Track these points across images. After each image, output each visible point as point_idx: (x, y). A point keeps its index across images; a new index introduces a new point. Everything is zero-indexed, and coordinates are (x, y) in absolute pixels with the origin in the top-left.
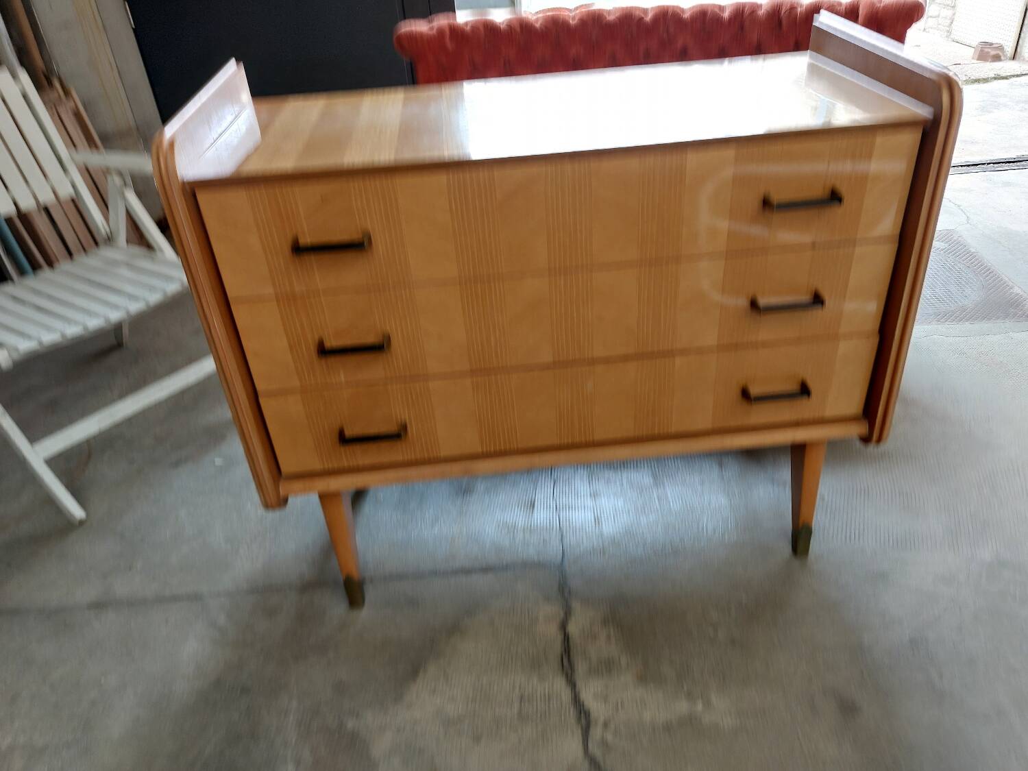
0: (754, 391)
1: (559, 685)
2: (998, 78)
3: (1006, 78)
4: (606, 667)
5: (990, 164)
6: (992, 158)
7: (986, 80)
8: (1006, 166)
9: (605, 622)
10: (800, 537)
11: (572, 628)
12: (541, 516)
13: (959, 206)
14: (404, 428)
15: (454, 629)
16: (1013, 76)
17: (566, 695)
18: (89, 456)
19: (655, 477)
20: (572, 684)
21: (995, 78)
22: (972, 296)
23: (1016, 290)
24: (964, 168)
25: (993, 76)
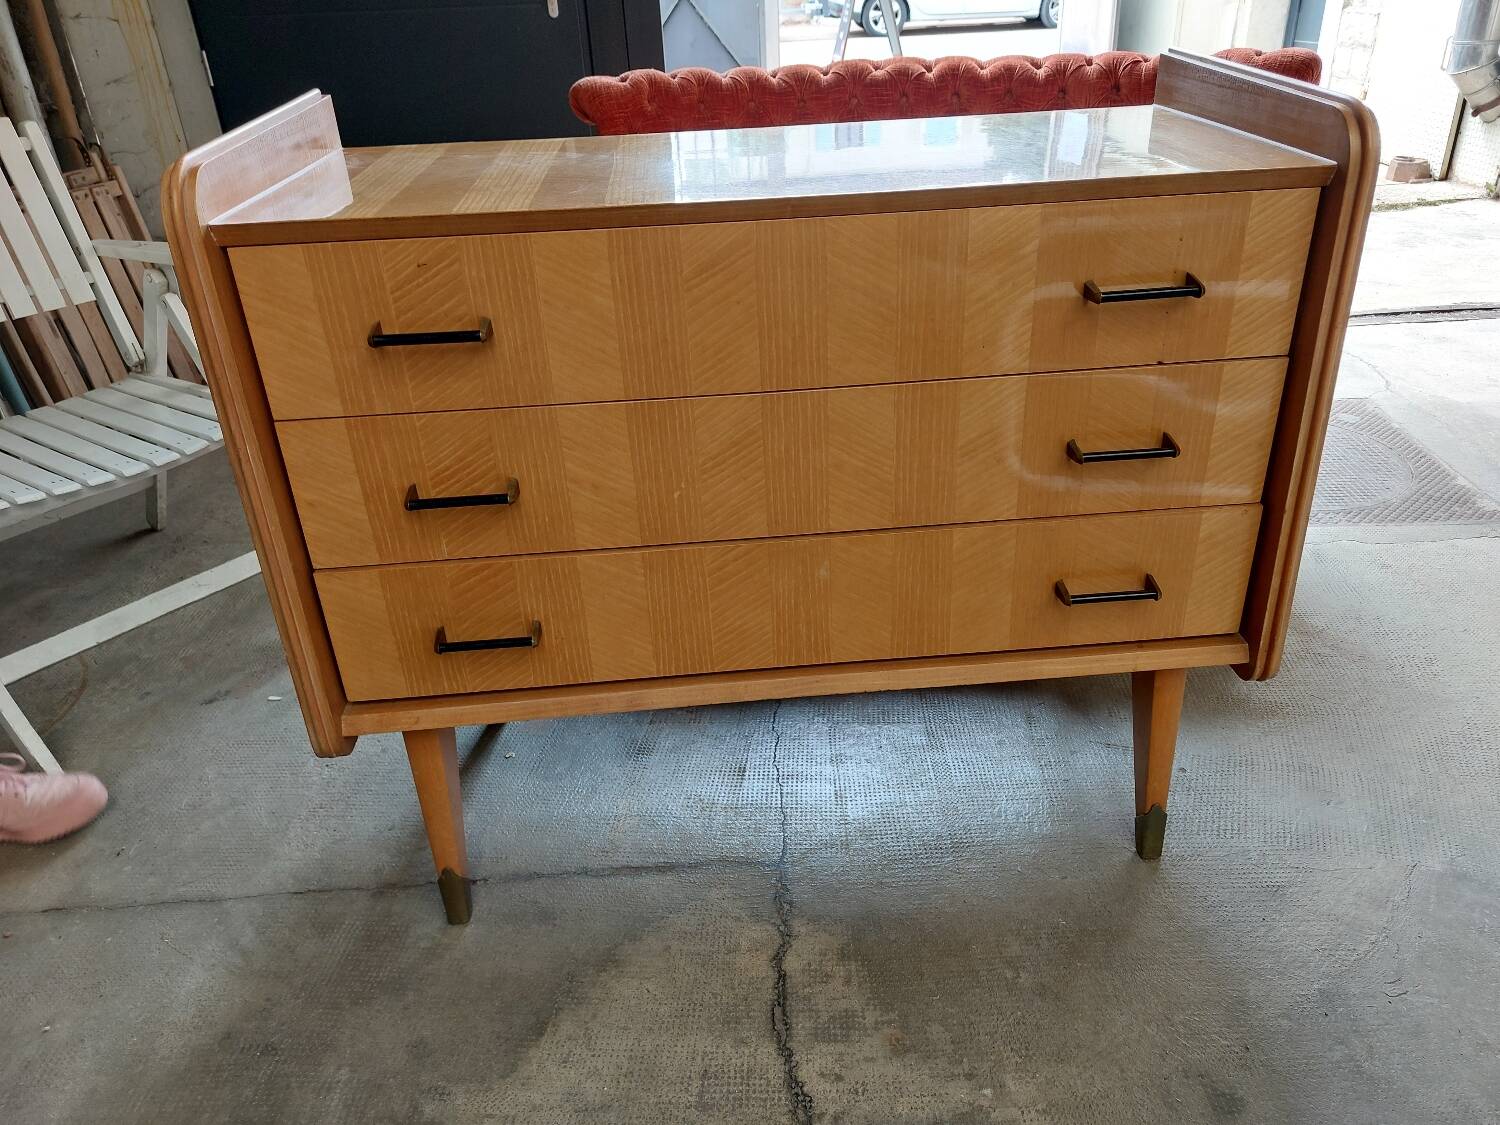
0: (1074, 589)
1: (767, 1055)
2: (1422, 203)
3: (1434, 204)
4: (842, 1028)
5: (1416, 312)
6: (1419, 306)
7: (1406, 206)
8: (1438, 317)
9: (843, 956)
10: (1149, 828)
11: (791, 964)
12: (755, 788)
13: (1374, 367)
14: (538, 630)
15: (608, 961)
16: (1444, 202)
17: (776, 1070)
18: (84, 685)
19: (929, 734)
20: (786, 1053)
21: (1419, 204)
22: (1399, 488)
23: (1461, 481)
24: (1379, 317)
25: (1416, 201)
